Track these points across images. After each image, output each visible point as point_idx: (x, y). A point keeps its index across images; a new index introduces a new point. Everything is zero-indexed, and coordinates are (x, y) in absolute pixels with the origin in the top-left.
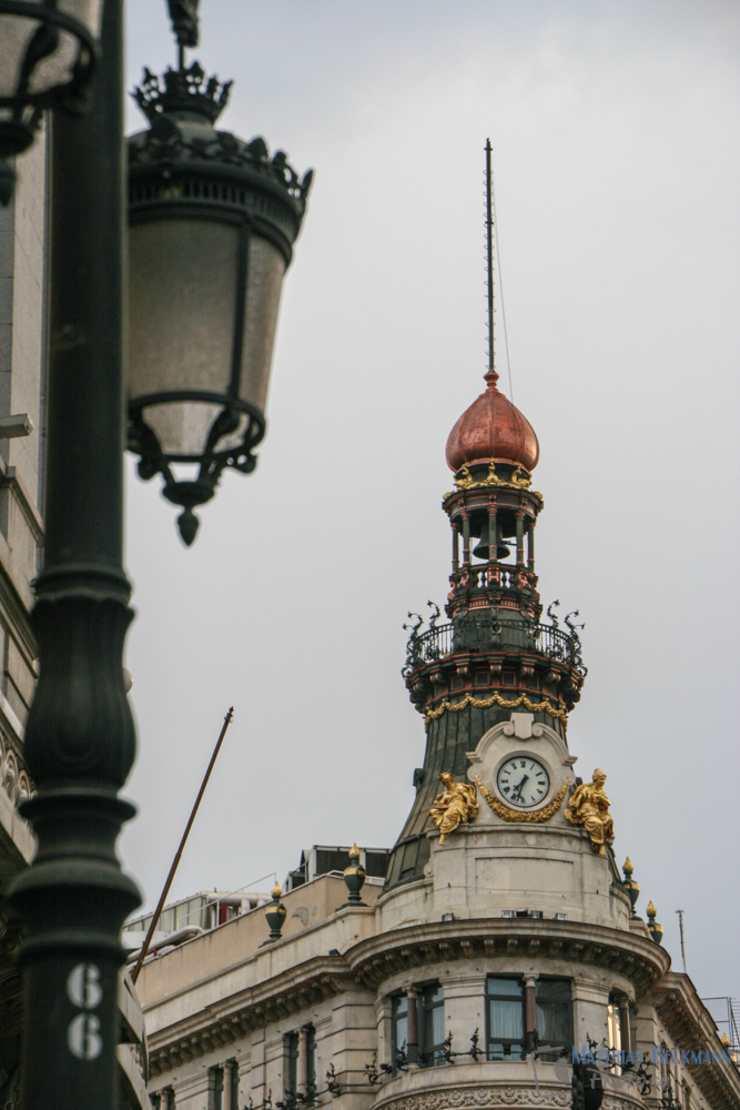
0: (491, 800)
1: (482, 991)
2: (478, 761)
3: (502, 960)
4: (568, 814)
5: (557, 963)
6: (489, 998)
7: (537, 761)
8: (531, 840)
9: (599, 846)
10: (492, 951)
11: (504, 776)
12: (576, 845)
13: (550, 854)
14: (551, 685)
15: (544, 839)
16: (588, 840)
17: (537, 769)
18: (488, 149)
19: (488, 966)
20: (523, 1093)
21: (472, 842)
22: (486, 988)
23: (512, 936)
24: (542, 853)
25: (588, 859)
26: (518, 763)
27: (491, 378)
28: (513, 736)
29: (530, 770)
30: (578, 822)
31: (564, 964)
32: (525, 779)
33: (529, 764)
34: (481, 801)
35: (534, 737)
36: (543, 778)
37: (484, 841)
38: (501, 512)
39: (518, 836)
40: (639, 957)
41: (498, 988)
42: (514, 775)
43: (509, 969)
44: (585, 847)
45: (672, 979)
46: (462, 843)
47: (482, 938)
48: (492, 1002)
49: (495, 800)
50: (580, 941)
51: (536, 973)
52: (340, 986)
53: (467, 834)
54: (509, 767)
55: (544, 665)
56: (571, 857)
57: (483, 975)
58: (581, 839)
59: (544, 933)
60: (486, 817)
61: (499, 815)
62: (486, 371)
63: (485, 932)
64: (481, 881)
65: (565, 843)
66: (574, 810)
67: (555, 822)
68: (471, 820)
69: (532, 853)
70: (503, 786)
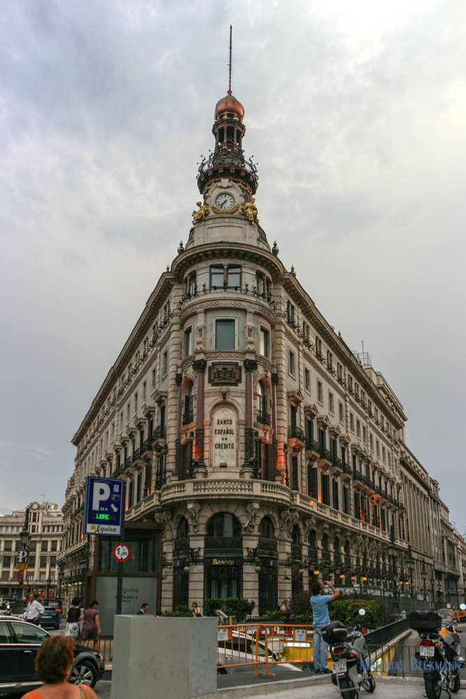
0: (213, 208)
1: (208, 271)
2: (209, 196)
3: (215, 260)
4: (240, 211)
5: (235, 260)
6: (211, 274)
7: (230, 195)
8: (227, 220)
9: (251, 221)
10: (211, 257)
11: (218, 200)
12: (244, 222)
13: (233, 224)
14: (242, 178)
15: (231, 220)
16: (248, 220)
17: (230, 197)
18: (231, 28)
19: (211, 263)
20: (220, 302)
21: (206, 223)
22: (210, 270)
23: (217, 250)
24: (230, 224)
25: (248, 226)
26: (223, 196)
27: (230, 92)
28: (221, 187)
29: (228, 198)
30: (244, 214)
31: (238, 260)
32: (225, 201)
33: (227, 196)
34: (210, 209)
35: (229, 187)
36: (232, 200)
37: (211, 222)
38: (228, 128)
39: (222, 219)
40: (267, 259)
41: (214, 270)
42: (221, 200)
43: (218, 263)
44: (247, 222)
45: (286, 274)
46: (203, 223)
47: (207, 251)
48: (213, 275)
49: (215, 208)
50: (242, 251)
51: (227, 263)
52: (172, 283)
53: (205, 220)
54: (220, 198)
55: (248, 175)
56: (241, 226)
57: (208, 265)
58: (246, 220)
59: (228, 248)
60: (212, 214)
61: (216, 213)
62: (228, 90)
63: (207, 249)
64: (209, 235)
65: (239, 221)
66: (243, 210)
67: (236, 213)
68: (206, 215)
69: (227, 224)
70: (218, 204)
